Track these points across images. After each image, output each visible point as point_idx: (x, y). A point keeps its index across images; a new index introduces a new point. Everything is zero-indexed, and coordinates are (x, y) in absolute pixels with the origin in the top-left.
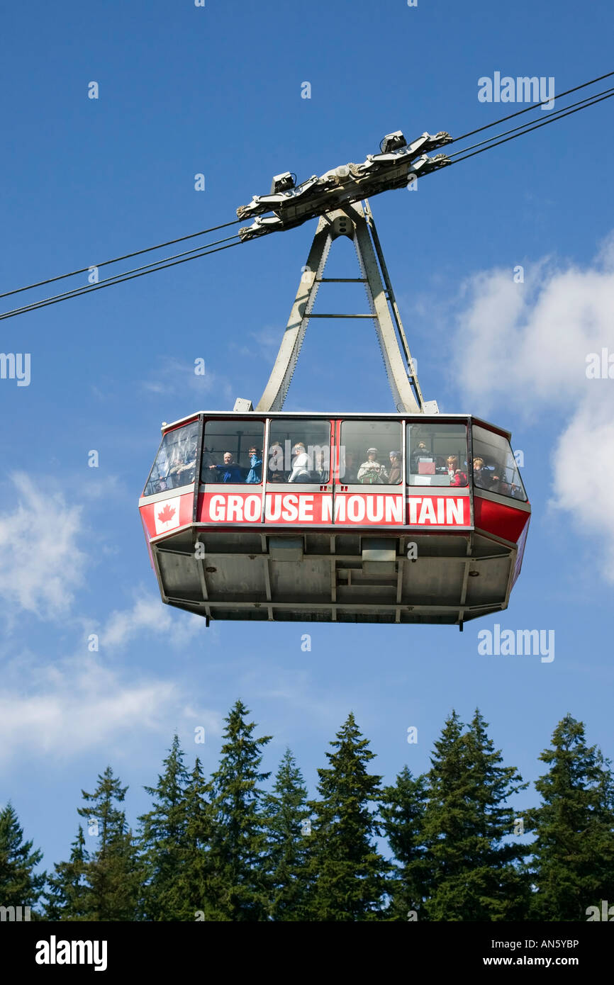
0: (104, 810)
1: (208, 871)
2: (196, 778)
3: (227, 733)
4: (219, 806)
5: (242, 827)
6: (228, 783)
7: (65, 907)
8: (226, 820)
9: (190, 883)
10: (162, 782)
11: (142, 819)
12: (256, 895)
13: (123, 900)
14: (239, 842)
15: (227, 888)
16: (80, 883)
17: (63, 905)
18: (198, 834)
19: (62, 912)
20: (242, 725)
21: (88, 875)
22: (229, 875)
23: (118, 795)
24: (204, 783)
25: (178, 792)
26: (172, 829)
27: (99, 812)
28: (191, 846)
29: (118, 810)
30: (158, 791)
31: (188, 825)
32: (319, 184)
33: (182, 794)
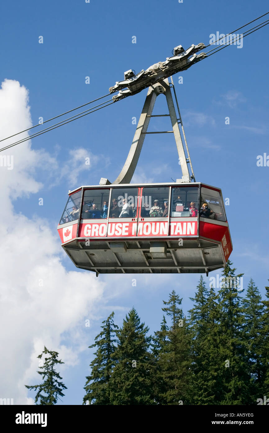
0: (173, 309)
1: (220, 332)
2: (211, 293)
3: (223, 273)
4: (223, 305)
5: (233, 313)
6: (226, 295)
7: (160, 350)
8: (226, 311)
9: (213, 338)
10: (197, 296)
11: (190, 311)
12: (242, 342)
13: (185, 346)
14: (233, 320)
15: (229, 340)
16: (166, 340)
17: (159, 349)
18: (214, 317)
19: (159, 352)
20: (230, 270)
21: (169, 336)
22: (230, 334)
23: (179, 302)
24: (215, 295)
25: (204, 299)
26: (203, 315)
27: (171, 309)
28: (212, 322)
29: (179, 308)
30: (196, 299)
31: (210, 314)
32: (145, 73)
33: (206, 300)
